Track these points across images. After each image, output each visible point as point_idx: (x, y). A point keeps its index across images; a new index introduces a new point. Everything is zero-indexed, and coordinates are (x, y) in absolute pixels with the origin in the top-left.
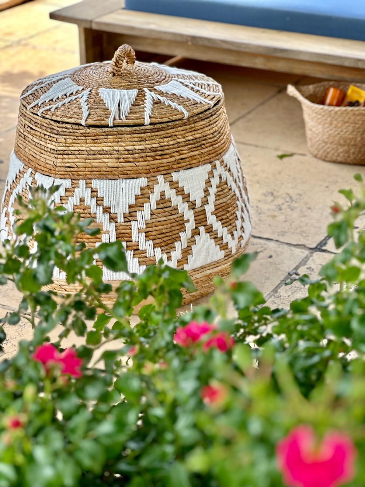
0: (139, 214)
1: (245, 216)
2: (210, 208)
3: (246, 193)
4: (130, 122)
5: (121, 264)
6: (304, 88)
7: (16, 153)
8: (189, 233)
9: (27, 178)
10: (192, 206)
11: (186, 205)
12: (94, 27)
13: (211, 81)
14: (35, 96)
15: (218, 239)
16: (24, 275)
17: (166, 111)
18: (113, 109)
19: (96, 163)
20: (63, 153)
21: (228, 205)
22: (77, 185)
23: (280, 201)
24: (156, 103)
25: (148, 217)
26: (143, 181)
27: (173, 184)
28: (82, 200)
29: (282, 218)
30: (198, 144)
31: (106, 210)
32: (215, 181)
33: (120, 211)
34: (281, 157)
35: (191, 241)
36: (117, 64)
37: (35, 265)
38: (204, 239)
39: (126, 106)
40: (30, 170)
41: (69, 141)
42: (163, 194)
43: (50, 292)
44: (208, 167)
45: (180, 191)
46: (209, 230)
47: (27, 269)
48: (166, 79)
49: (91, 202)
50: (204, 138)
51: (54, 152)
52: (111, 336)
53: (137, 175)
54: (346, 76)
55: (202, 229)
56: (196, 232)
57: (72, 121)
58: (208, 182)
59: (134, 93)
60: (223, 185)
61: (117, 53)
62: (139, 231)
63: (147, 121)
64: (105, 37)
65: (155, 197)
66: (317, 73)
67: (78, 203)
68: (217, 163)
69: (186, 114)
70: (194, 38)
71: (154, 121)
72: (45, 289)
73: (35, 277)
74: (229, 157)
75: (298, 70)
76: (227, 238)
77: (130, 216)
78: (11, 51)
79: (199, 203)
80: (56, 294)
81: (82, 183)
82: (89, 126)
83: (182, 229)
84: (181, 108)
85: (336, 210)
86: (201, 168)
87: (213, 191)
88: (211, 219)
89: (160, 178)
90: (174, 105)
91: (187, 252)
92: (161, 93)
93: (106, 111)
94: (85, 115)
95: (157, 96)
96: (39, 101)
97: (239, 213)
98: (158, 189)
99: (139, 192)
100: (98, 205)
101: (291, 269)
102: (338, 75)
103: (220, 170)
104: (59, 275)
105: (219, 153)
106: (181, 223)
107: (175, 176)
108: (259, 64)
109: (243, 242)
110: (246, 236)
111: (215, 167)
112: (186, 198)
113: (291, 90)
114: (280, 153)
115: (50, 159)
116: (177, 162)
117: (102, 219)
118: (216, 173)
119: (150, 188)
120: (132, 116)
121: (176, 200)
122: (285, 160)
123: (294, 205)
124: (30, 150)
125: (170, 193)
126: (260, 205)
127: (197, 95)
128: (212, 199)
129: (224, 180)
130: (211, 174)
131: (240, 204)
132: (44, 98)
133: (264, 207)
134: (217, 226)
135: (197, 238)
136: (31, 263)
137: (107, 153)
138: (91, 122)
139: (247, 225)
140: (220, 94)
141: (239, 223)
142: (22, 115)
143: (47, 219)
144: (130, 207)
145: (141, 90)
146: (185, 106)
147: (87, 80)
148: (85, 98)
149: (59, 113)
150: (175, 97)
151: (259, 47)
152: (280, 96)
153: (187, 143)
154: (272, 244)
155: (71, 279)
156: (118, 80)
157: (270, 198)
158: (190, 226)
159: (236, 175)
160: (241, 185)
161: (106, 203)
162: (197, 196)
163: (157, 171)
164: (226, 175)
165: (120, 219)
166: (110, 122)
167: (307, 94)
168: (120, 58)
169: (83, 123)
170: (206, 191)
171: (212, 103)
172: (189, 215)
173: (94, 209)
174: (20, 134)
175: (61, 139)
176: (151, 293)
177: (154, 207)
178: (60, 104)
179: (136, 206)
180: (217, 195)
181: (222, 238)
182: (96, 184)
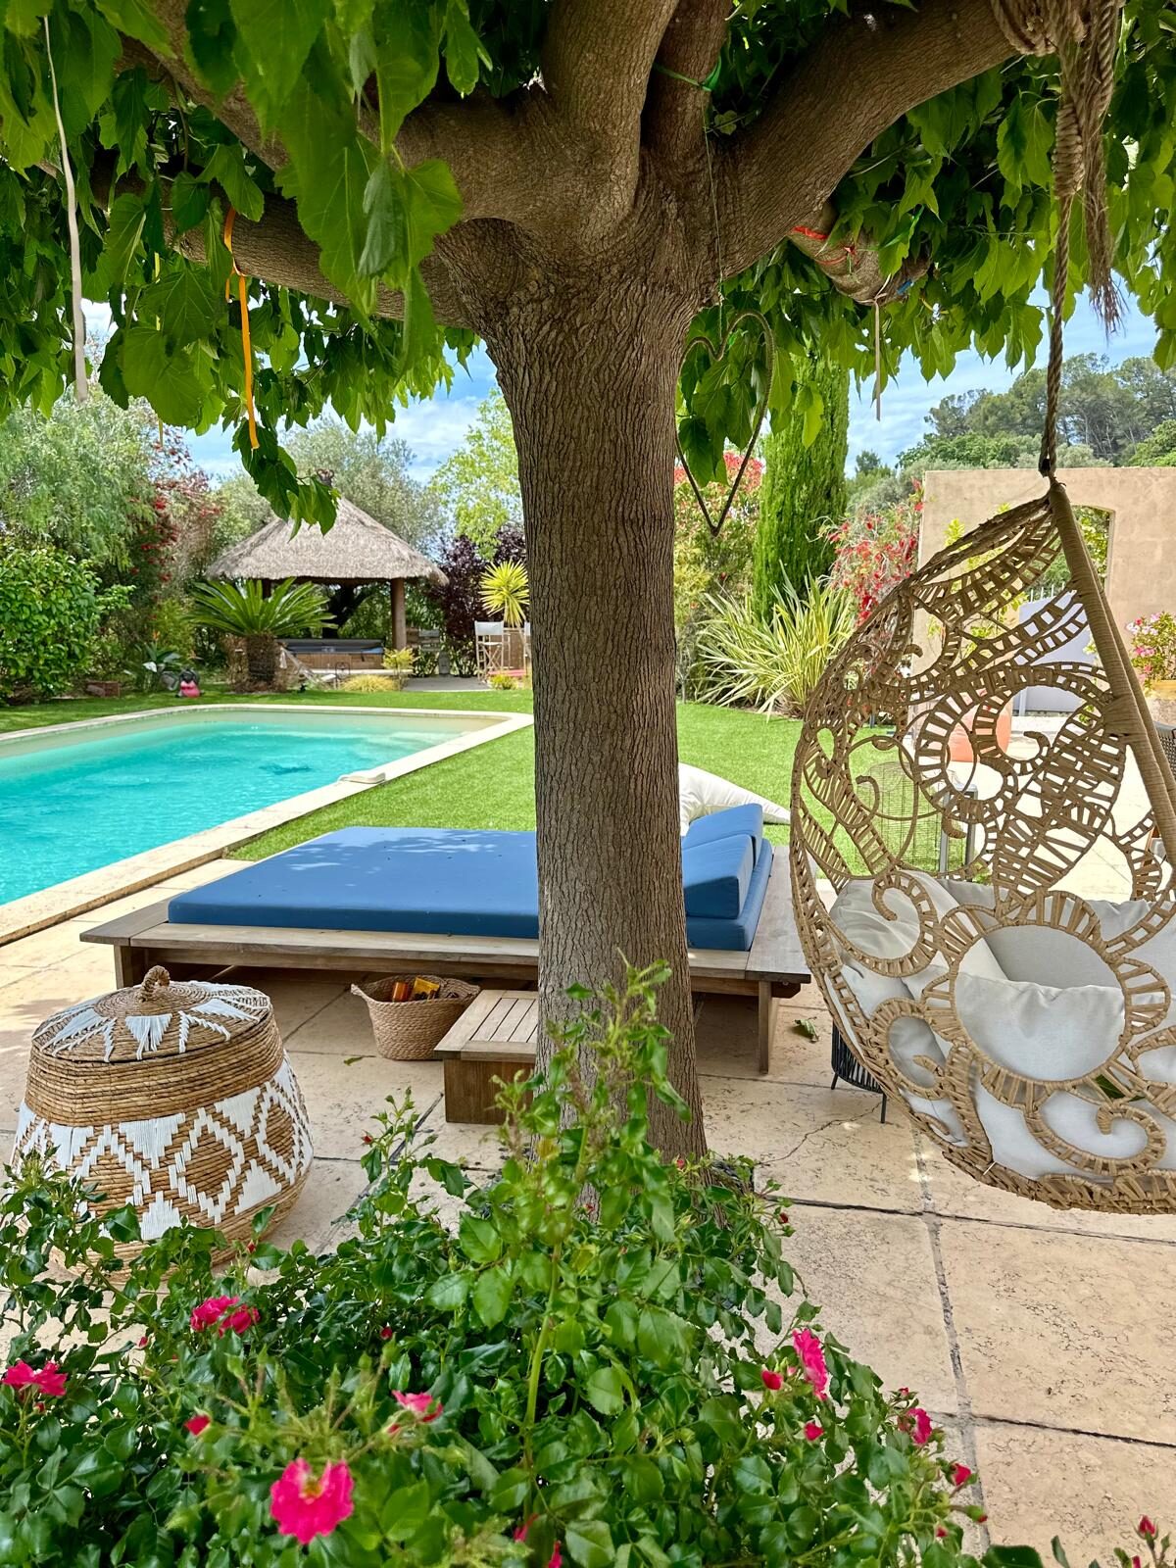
0: (177, 1156)
1: (304, 1138)
2: (261, 1137)
3: (305, 1112)
4: (162, 1052)
5: (133, 1233)
6: (368, 986)
7: (27, 1102)
8: (238, 1169)
9: (40, 1130)
10: (240, 1137)
11: (233, 1137)
12: (133, 944)
13: (259, 994)
14: (50, 1034)
15: (272, 1171)
16: (11, 1264)
17: (205, 1034)
18: (143, 1040)
19: (123, 1103)
20: (83, 1096)
21: (282, 1130)
22: (101, 1132)
23: (347, 1113)
24: (192, 1026)
25: (188, 1157)
26: (180, 1118)
27: (218, 1117)
28: (107, 1149)
29: (350, 1132)
30: (243, 1066)
31: (138, 1157)
32: (265, 1106)
33: (154, 1155)
34: (349, 1062)
35: (242, 1178)
36: (147, 988)
37: (24, 1252)
38: (256, 1173)
39: (157, 1034)
40: (44, 1121)
41: (90, 1082)
42: (204, 1129)
43: (47, 1281)
44: (257, 1090)
45: (223, 1122)
46: (262, 1162)
47: (15, 1257)
48: (205, 998)
49: (118, 1150)
50: (251, 1058)
51: (73, 1096)
52: (121, 1326)
53: (173, 1111)
54: (411, 968)
55: (253, 1162)
56: (246, 1167)
57: (93, 1058)
58: (258, 1108)
59: (169, 1016)
60: (275, 1108)
61: (148, 976)
62: (179, 1176)
63: (182, 1048)
64: (147, 954)
65: (195, 1134)
66: (382, 968)
67: (102, 1153)
68: (267, 1084)
69: (228, 1035)
70: (246, 945)
71: (190, 1047)
72: (39, 1278)
73: (24, 1266)
74: (281, 1076)
75: (361, 967)
76: (283, 1168)
77: (167, 1160)
78: (38, 978)
79: (248, 1133)
80: (53, 1282)
81: (107, 1129)
82: (113, 1063)
83: (231, 1165)
84: (221, 1029)
85: (368, 1140)
86: (249, 1093)
87: (264, 1116)
88: (264, 1149)
89: (201, 1111)
90: (214, 1026)
91: (236, 1192)
92: (199, 1015)
93: (134, 1043)
94: (109, 1050)
95: (193, 1019)
96: (55, 1040)
97: (295, 1138)
98: (198, 1124)
99: (176, 1131)
100: (127, 1152)
101: (360, 1191)
102: (403, 968)
103: (271, 1091)
104: (57, 1256)
105: (268, 1074)
106: (228, 1160)
107: (218, 1107)
108: (320, 964)
109: (303, 1170)
110: (306, 1162)
111: (264, 1089)
112: (232, 1129)
113: (355, 989)
114: (347, 1058)
115: (67, 1106)
116: (220, 1090)
117: (132, 1167)
118: (266, 1096)
119: (189, 1124)
120: (165, 1045)
121: (221, 1134)
122: (353, 1064)
123: (363, 1114)
124: (43, 1097)
125: (214, 1127)
126: (326, 1121)
127: (241, 1012)
128: (263, 1126)
129: (275, 1102)
130: (260, 1098)
131: (296, 1126)
132: (60, 1035)
133: (330, 1121)
134: (271, 1155)
135: (248, 1173)
136: (18, 1249)
137: (136, 1090)
138: (115, 1057)
139: (307, 1150)
140: (269, 1006)
141: (296, 1149)
142: (34, 1057)
143: (40, 1190)
144: (166, 1149)
145: (175, 1013)
146: (227, 1026)
147: (112, 1009)
148: (109, 1030)
149: (78, 1051)
150: (215, 1017)
151: (317, 948)
152: (346, 995)
153: (231, 1067)
154: (339, 1165)
155: (71, 1261)
156: (148, 1005)
157: (337, 1111)
158: (238, 1161)
159: (290, 1096)
160: (297, 1104)
161: (136, 1149)
162: (245, 1125)
163: (197, 1103)
164: (278, 1097)
165: (155, 1165)
166: (138, 1055)
167: (372, 991)
168: (151, 982)
169: (106, 1060)
170: (256, 1118)
171: (258, 1019)
172: (237, 1148)
173: (123, 1157)
174: (31, 1080)
175: (80, 1080)
176: (173, 1260)
177: (195, 1144)
178: (79, 1041)
179: (173, 1147)
180: (269, 1121)
181: (277, 1169)
182: (123, 1127)
